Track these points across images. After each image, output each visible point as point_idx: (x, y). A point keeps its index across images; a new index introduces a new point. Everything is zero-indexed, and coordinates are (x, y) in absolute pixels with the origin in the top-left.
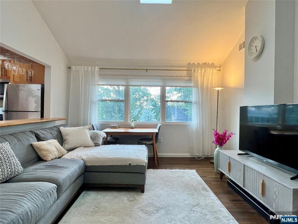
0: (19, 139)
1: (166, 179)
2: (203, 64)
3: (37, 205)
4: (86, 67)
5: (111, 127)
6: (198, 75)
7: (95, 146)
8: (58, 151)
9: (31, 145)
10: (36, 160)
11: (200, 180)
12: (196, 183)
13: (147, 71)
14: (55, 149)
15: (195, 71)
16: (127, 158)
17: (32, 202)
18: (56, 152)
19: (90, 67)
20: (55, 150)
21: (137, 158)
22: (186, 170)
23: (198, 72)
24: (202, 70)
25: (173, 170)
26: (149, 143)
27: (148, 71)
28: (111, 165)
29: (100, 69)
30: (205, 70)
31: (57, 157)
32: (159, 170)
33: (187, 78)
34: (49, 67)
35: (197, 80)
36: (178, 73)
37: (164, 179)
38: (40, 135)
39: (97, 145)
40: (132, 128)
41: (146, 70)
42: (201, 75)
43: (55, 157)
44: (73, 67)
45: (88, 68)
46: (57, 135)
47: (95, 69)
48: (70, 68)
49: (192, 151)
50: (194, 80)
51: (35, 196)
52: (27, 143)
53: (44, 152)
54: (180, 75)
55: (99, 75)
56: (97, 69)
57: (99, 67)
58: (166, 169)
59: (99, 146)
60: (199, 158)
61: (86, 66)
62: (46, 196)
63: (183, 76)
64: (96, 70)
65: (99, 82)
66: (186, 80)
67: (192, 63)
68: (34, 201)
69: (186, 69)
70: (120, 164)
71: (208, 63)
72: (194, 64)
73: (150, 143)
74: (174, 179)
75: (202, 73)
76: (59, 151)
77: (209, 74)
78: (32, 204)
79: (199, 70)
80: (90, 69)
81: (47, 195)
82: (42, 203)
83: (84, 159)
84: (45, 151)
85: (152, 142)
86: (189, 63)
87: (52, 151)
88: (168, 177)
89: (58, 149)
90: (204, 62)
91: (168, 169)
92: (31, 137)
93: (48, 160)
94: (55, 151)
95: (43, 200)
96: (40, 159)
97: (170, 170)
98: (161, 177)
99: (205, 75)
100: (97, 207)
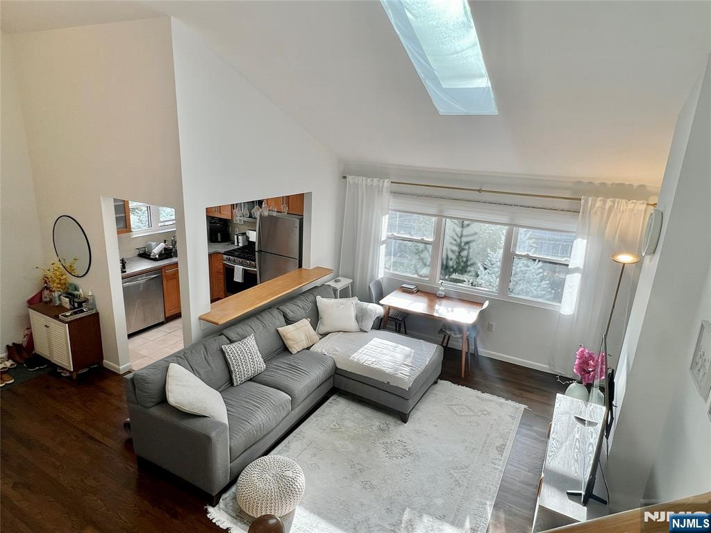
4: (369, 180)
8: (307, 338)
9: (278, 332)
10: (281, 349)
11: (511, 430)
14: (303, 337)
15: (586, 201)
18: (305, 340)
19: (375, 179)
22: (508, 402)
23: (594, 206)
24: (607, 201)
25: (485, 394)
29: (392, 183)
30: (614, 202)
31: (306, 347)
32: (460, 387)
33: (569, 215)
34: (310, 193)
38: (288, 314)
42: (602, 213)
43: (302, 348)
44: (350, 176)
45: (372, 181)
46: (311, 310)
47: (383, 182)
48: (345, 177)
49: (552, 363)
52: (272, 330)
54: (551, 207)
56: (387, 183)
57: (390, 181)
58: (474, 389)
59: (367, 331)
61: (369, 177)
63: (557, 208)
67: (585, 181)
72: (590, 183)
75: (604, 208)
76: (309, 339)
77: (623, 212)
79: (598, 201)
86: (579, 182)
87: (298, 340)
88: (463, 406)
89: (308, 335)
91: (476, 391)
92: (278, 319)
93: (293, 353)
96: (285, 349)
98: (451, 404)
99: (611, 213)
100: (338, 424)
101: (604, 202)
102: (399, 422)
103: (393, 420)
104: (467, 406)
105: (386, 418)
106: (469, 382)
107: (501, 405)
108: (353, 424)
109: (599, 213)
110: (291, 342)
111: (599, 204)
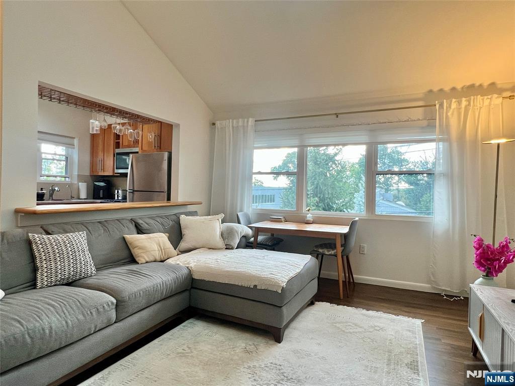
0: (108, 229)
1: (341, 327)
2: (465, 90)
3: (66, 322)
4: (235, 121)
5: (272, 219)
6: (449, 114)
7: (226, 249)
8: (161, 250)
9: (124, 238)
10: (127, 260)
11: (416, 344)
12: (403, 350)
13: (337, 117)
14: (156, 247)
15: (441, 105)
16: (254, 274)
17: (60, 316)
18: (157, 252)
19: (240, 120)
20: (157, 249)
21: (270, 276)
22: (400, 318)
23: (450, 107)
24: (461, 101)
25: (371, 313)
26: (330, 253)
27: (339, 116)
28: (226, 282)
29: (256, 121)
30: (469, 101)
31: (158, 259)
32: (341, 307)
33: (425, 123)
34: (178, 125)
35: (448, 126)
36: (404, 115)
37: (338, 325)
38: (141, 225)
39: (229, 247)
40: (308, 223)
41: (335, 116)
42: (459, 114)
43: (152, 259)
44: (218, 122)
45: (238, 122)
46: (172, 227)
47: (248, 122)
48: (214, 124)
49: (433, 279)
50: (440, 125)
51: (69, 309)
52: (117, 235)
53: (138, 251)
54: (408, 118)
55: (255, 131)
56: (251, 121)
57: (255, 119)
58: (356, 307)
59: (232, 249)
60: (452, 297)
61: (235, 119)
62: (89, 312)
63: (414, 119)
64: (250, 124)
65: (255, 143)
66: (423, 128)
67: (436, 89)
68: (64, 316)
69: (421, 103)
70: (240, 284)
71: (477, 84)
72: (441, 90)
73: (332, 252)
74: (360, 330)
75: (460, 109)
76: (163, 251)
77: (481, 108)
78: (58, 319)
79: (452, 103)
80: (240, 124)
81: (92, 311)
82: (77, 320)
83: (191, 268)
84: (140, 248)
85: (336, 251)
86: (431, 91)
87: (149, 250)
88: (349, 324)
89: (162, 248)
90: (468, 84)
91: (360, 309)
92: (127, 227)
93: (140, 262)
94: (155, 251)
95: (81, 317)
97: (364, 311)
98: (335, 321)
99: (468, 112)
100: (189, 348)
101: (459, 103)
102: (272, 342)
103: (264, 341)
104: (353, 324)
105: (255, 338)
106: (350, 303)
107: (393, 321)
108: (209, 347)
109: (456, 113)
110: (140, 251)
111: (454, 105)
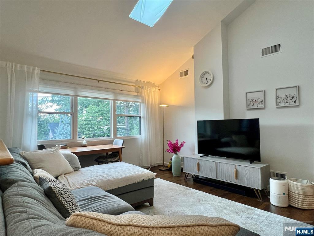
2: (147, 83)
6: (145, 92)
7: (74, 171)
27: (100, 81)
28: (126, 185)
29: (41, 70)
39: (76, 169)
41: (98, 81)
50: (142, 96)
55: (40, 79)
63: (132, 91)
65: (39, 87)
66: (135, 96)
67: (139, 80)
70: (134, 182)
71: (150, 82)
72: (140, 81)
79: (146, 88)
80: (25, 69)
